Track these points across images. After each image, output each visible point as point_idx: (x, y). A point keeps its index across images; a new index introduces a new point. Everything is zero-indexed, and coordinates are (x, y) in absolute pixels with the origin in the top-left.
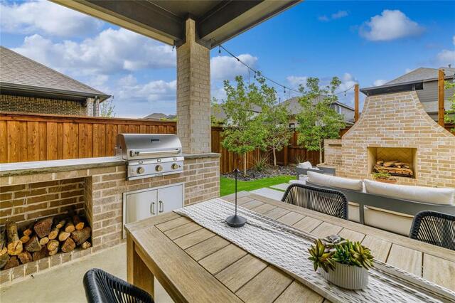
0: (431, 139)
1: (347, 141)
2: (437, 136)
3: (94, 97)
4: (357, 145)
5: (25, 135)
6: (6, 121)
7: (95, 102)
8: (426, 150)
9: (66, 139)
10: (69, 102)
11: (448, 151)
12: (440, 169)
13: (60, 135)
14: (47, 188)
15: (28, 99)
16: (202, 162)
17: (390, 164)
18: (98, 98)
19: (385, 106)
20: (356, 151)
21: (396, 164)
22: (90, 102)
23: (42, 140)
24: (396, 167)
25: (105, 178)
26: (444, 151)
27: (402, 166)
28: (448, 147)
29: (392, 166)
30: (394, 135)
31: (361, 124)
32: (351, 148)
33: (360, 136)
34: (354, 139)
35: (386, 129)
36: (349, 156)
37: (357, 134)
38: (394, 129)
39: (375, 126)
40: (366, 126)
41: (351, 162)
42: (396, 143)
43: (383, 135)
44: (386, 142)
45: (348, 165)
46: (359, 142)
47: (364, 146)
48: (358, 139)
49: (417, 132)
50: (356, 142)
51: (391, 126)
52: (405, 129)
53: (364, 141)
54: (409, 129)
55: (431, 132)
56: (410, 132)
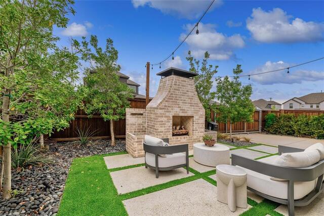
0: (198, 111)
8: (197, 118)
17: (179, 127)
20: (166, 119)
24: (182, 129)
30: (186, 107)
31: (170, 96)
32: (162, 117)
33: (169, 107)
34: (165, 109)
35: (183, 103)
36: (162, 124)
37: (167, 105)
38: (186, 103)
39: (177, 100)
40: (172, 99)
41: (163, 129)
42: (186, 112)
43: (180, 107)
44: (182, 112)
45: (161, 132)
46: (168, 112)
47: (171, 115)
48: (167, 109)
49: (194, 106)
50: (166, 112)
51: (185, 100)
52: (190, 103)
53: (171, 111)
54: (192, 103)
55: (199, 106)
56: (192, 106)
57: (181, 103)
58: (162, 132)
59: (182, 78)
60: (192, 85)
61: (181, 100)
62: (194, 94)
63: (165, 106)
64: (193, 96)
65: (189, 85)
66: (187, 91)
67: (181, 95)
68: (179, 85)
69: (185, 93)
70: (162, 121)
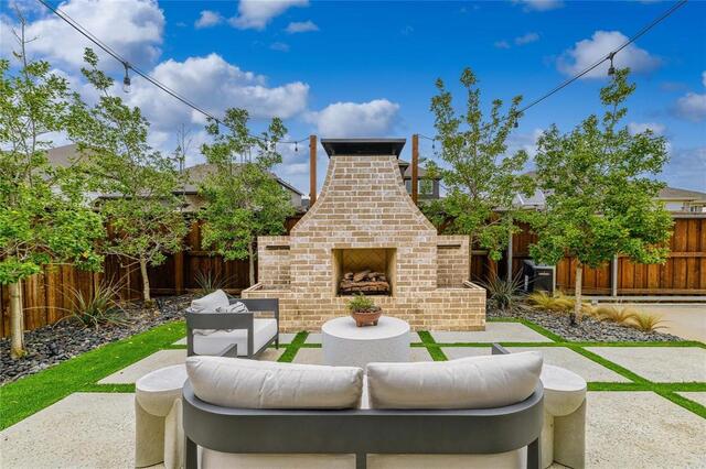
0: (411, 234)
1: (298, 239)
2: (418, 228)
4: (317, 246)
8: (406, 252)
11: (429, 251)
12: (421, 278)
17: (362, 275)
19: (359, 176)
20: (313, 257)
21: (370, 275)
24: (370, 280)
26: (425, 250)
27: (377, 278)
28: (430, 246)
29: (364, 279)
30: (369, 227)
31: (324, 206)
32: (305, 252)
33: (320, 229)
34: (312, 234)
35: (360, 217)
36: (302, 268)
37: (316, 225)
38: (370, 217)
39: (343, 211)
40: (330, 211)
41: (306, 278)
42: (372, 240)
43: (354, 228)
44: (359, 240)
45: (301, 285)
46: (320, 240)
47: (328, 246)
48: (317, 234)
49: (397, 223)
50: (315, 240)
51: (365, 211)
52: (383, 217)
53: (328, 237)
54: (389, 216)
55: (412, 222)
56: (389, 223)
57: (354, 219)
58: (305, 285)
59: (359, 159)
60: (390, 170)
61: (355, 211)
62: (398, 193)
63: (312, 228)
64: (391, 199)
65: (380, 171)
66: (374, 188)
67: (355, 199)
68: (349, 176)
69: (368, 194)
70: (305, 262)
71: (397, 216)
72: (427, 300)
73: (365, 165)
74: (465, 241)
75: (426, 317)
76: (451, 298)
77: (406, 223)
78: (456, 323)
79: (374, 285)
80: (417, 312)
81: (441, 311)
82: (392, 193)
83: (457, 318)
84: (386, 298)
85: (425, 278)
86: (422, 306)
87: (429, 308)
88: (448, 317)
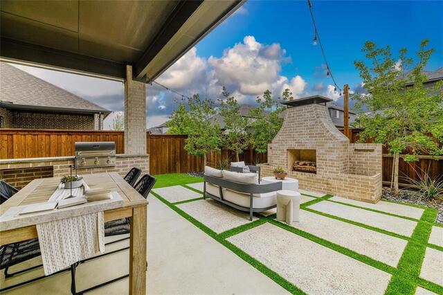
0: (323, 142)
1: (275, 145)
2: (327, 139)
3: (98, 113)
4: (281, 148)
5: (36, 143)
6: (25, 135)
7: (100, 117)
8: (321, 152)
9: (63, 146)
10: (84, 117)
11: (334, 152)
12: (330, 166)
13: (59, 143)
14: (34, 173)
15: (54, 115)
16: (133, 160)
17: (303, 163)
18: (102, 113)
19: (298, 116)
20: (279, 152)
21: (307, 163)
22: (96, 116)
23: (47, 147)
24: (306, 165)
25: (61, 167)
26: (332, 151)
27: (310, 165)
28: (334, 148)
29: (304, 164)
30: (303, 139)
32: (277, 150)
33: (283, 140)
34: (279, 143)
35: (299, 135)
36: (276, 157)
38: (303, 135)
39: (291, 132)
41: (277, 161)
43: (295, 140)
44: (298, 145)
45: (275, 164)
46: (282, 145)
47: (285, 148)
48: (281, 143)
49: (316, 137)
50: (280, 145)
51: (301, 132)
52: (309, 134)
53: (285, 144)
54: (312, 134)
55: (324, 136)
56: (312, 137)
57: (296, 135)
58: (277, 164)
61: (297, 132)
63: (280, 140)
64: (313, 125)
65: (308, 112)
66: (305, 121)
67: (296, 127)
68: (294, 117)
69: (302, 124)
70: (277, 154)
71: (316, 134)
72: (334, 179)
73: (300, 110)
74: (378, 147)
75: (333, 188)
76: (348, 180)
77: (321, 137)
78: (352, 195)
79: (308, 167)
80: (328, 184)
81: (342, 186)
82: (313, 122)
83: (353, 192)
84: (314, 174)
85: (332, 166)
86: (330, 181)
87: (335, 183)
88: (347, 190)
